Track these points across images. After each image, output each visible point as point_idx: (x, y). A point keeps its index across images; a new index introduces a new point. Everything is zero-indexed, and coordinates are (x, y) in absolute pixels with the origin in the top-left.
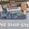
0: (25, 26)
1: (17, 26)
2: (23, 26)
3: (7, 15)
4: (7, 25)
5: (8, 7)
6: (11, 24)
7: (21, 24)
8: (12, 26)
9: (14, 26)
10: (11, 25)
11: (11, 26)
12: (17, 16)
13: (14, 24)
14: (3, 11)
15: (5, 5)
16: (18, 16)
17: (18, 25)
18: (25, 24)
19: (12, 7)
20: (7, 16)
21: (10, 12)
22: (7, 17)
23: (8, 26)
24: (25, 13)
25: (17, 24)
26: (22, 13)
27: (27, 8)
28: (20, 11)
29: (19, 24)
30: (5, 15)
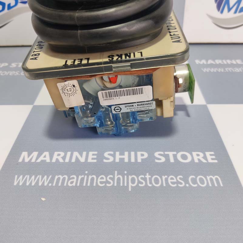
0: (172, 160)
1: (139, 160)
2: (163, 159)
3: (99, 119)
4: (100, 157)
5: (105, 88)
6: (117, 153)
7: (156, 154)
8: (122, 160)
9: (126, 160)
10: (118, 156)
11: (117, 160)
12: (136, 125)
13: (126, 153)
14: (84, 104)
15: (93, 79)
16: (143, 124)
17: (142, 156)
18: (171, 154)
19: (121, 87)
20: (102, 125)
21: (110, 106)
22: (99, 130)
23: (105, 161)
24: (168, 111)
25: (139, 153)
26: (159, 110)
27: (177, 91)
28: (148, 103)
29: (146, 155)
30: (92, 121)
